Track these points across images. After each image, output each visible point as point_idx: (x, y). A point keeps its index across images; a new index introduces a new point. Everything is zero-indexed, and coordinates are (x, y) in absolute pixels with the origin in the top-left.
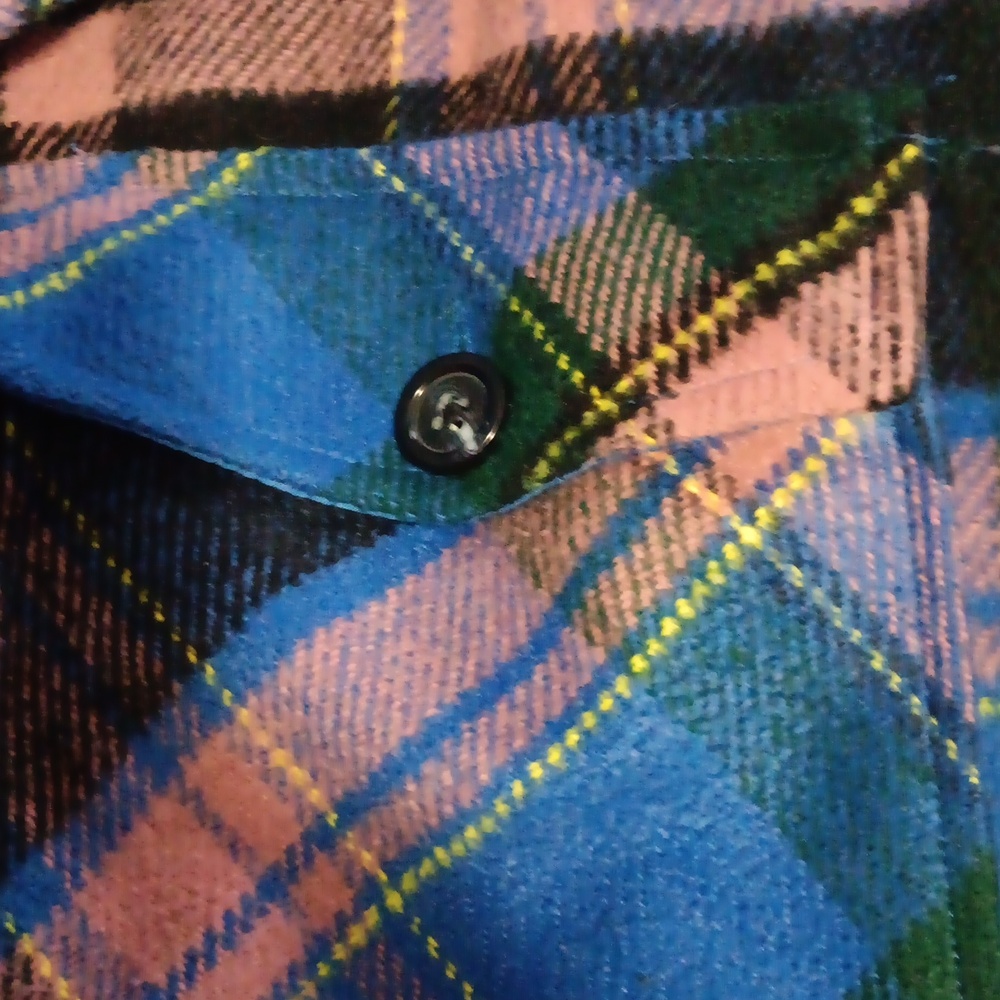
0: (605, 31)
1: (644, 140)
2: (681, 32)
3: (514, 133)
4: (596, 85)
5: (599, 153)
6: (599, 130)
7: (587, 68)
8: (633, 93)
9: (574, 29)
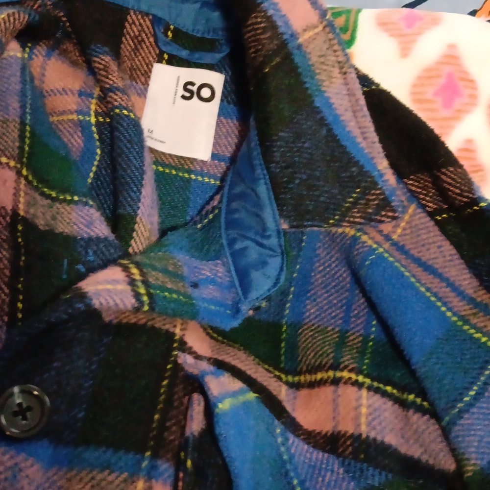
0: (357, 433)
1: (364, 473)
2: (382, 442)
3: (321, 454)
4: (350, 449)
5: (347, 472)
6: (349, 464)
7: (348, 443)
8: (362, 456)
9: (347, 429)
